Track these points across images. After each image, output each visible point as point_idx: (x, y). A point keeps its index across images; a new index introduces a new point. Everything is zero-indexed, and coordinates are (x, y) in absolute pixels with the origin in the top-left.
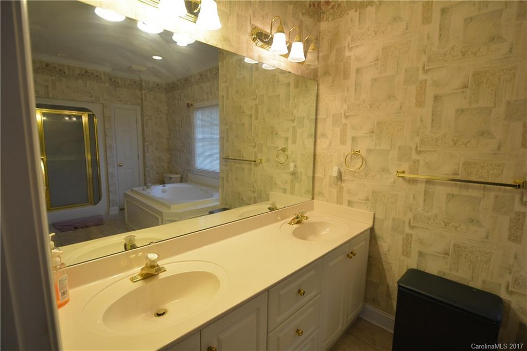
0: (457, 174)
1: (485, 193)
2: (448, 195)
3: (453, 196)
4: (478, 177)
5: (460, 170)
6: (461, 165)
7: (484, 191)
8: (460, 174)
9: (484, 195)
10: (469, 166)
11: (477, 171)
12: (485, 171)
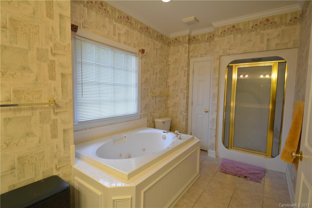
0: (9, 100)
1: (33, 111)
2: (5, 120)
3: (10, 119)
4: (26, 101)
5: (11, 97)
6: (11, 92)
7: (32, 111)
8: (12, 100)
9: (33, 113)
10: (18, 93)
11: (25, 97)
12: (31, 96)
